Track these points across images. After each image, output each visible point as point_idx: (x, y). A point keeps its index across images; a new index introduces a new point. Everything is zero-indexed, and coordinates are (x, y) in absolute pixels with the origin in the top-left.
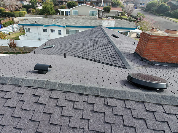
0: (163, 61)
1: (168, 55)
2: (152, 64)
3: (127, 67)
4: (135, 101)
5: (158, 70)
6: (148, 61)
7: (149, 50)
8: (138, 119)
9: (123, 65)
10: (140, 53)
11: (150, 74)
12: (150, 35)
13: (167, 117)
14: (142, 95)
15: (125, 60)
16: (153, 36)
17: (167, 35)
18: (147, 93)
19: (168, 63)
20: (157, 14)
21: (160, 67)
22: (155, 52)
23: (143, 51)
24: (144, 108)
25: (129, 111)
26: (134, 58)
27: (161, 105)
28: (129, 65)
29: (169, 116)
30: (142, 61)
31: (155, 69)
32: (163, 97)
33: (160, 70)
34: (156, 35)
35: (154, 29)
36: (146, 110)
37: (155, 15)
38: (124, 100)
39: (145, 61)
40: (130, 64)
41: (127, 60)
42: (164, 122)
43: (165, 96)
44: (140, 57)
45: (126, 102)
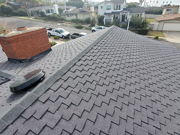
0: (37, 54)
1: (35, 48)
2: (32, 60)
3: (9, 78)
4: (30, 106)
5: (37, 63)
6: (26, 60)
7: (18, 51)
8: (43, 115)
9: (4, 79)
10: (13, 57)
11: (33, 70)
12: (6, 38)
13: (57, 94)
14: (31, 96)
15: (2, 73)
16: (9, 37)
17: (21, 32)
18: (34, 90)
19: (41, 53)
20: (5, 15)
21: (38, 59)
22: (25, 50)
23: (14, 54)
24: (41, 103)
25: (32, 119)
26: (11, 65)
27: (49, 89)
28: (10, 75)
29: (58, 91)
30: (21, 63)
31: (35, 64)
32: (46, 83)
33: (39, 61)
34: (12, 36)
35: (5, 30)
36: (44, 103)
37: (3, 16)
38: (20, 116)
39: (24, 61)
40: (11, 72)
41: (5, 71)
42: (58, 98)
43: (47, 81)
44: (17, 60)
45: (23, 115)
